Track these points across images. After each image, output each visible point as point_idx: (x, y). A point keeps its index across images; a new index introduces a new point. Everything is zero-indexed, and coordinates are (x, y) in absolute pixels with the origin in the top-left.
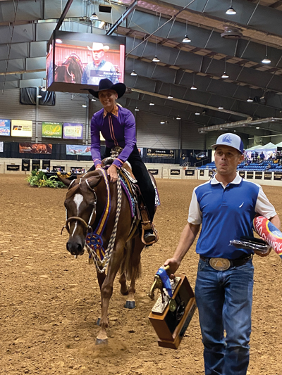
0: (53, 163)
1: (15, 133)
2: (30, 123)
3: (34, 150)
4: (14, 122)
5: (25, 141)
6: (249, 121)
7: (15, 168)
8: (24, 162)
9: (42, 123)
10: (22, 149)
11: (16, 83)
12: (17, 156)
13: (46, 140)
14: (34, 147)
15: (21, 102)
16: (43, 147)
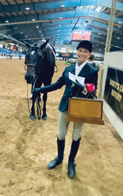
0: (70, 59)
1: (62, 51)
2: (65, 49)
3: (66, 56)
4: (62, 49)
5: (64, 54)
7: (61, 60)
8: (63, 59)
9: (68, 49)
10: (63, 55)
11: (63, 39)
12: (61, 57)
13: (69, 53)
14: (66, 55)
15: (64, 44)
16: (68, 55)
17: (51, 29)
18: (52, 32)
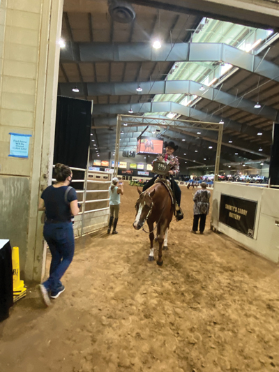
0: (133, 177)
1: (121, 167)
2: (126, 163)
3: (127, 173)
4: (121, 163)
5: (124, 170)
6: (205, 166)
8: (123, 177)
9: (130, 163)
10: (123, 172)
11: (122, 150)
12: (121, 174)
13: (131, 169)
14: (127, 171)
15: (123, 156)
16: (130, 172)
17: (109, 137)
18: (109, 141)
